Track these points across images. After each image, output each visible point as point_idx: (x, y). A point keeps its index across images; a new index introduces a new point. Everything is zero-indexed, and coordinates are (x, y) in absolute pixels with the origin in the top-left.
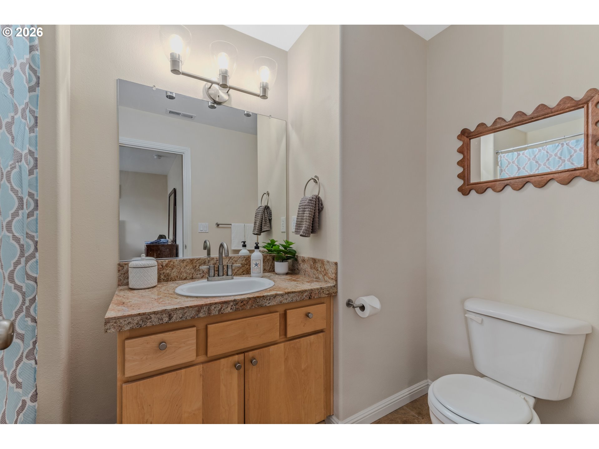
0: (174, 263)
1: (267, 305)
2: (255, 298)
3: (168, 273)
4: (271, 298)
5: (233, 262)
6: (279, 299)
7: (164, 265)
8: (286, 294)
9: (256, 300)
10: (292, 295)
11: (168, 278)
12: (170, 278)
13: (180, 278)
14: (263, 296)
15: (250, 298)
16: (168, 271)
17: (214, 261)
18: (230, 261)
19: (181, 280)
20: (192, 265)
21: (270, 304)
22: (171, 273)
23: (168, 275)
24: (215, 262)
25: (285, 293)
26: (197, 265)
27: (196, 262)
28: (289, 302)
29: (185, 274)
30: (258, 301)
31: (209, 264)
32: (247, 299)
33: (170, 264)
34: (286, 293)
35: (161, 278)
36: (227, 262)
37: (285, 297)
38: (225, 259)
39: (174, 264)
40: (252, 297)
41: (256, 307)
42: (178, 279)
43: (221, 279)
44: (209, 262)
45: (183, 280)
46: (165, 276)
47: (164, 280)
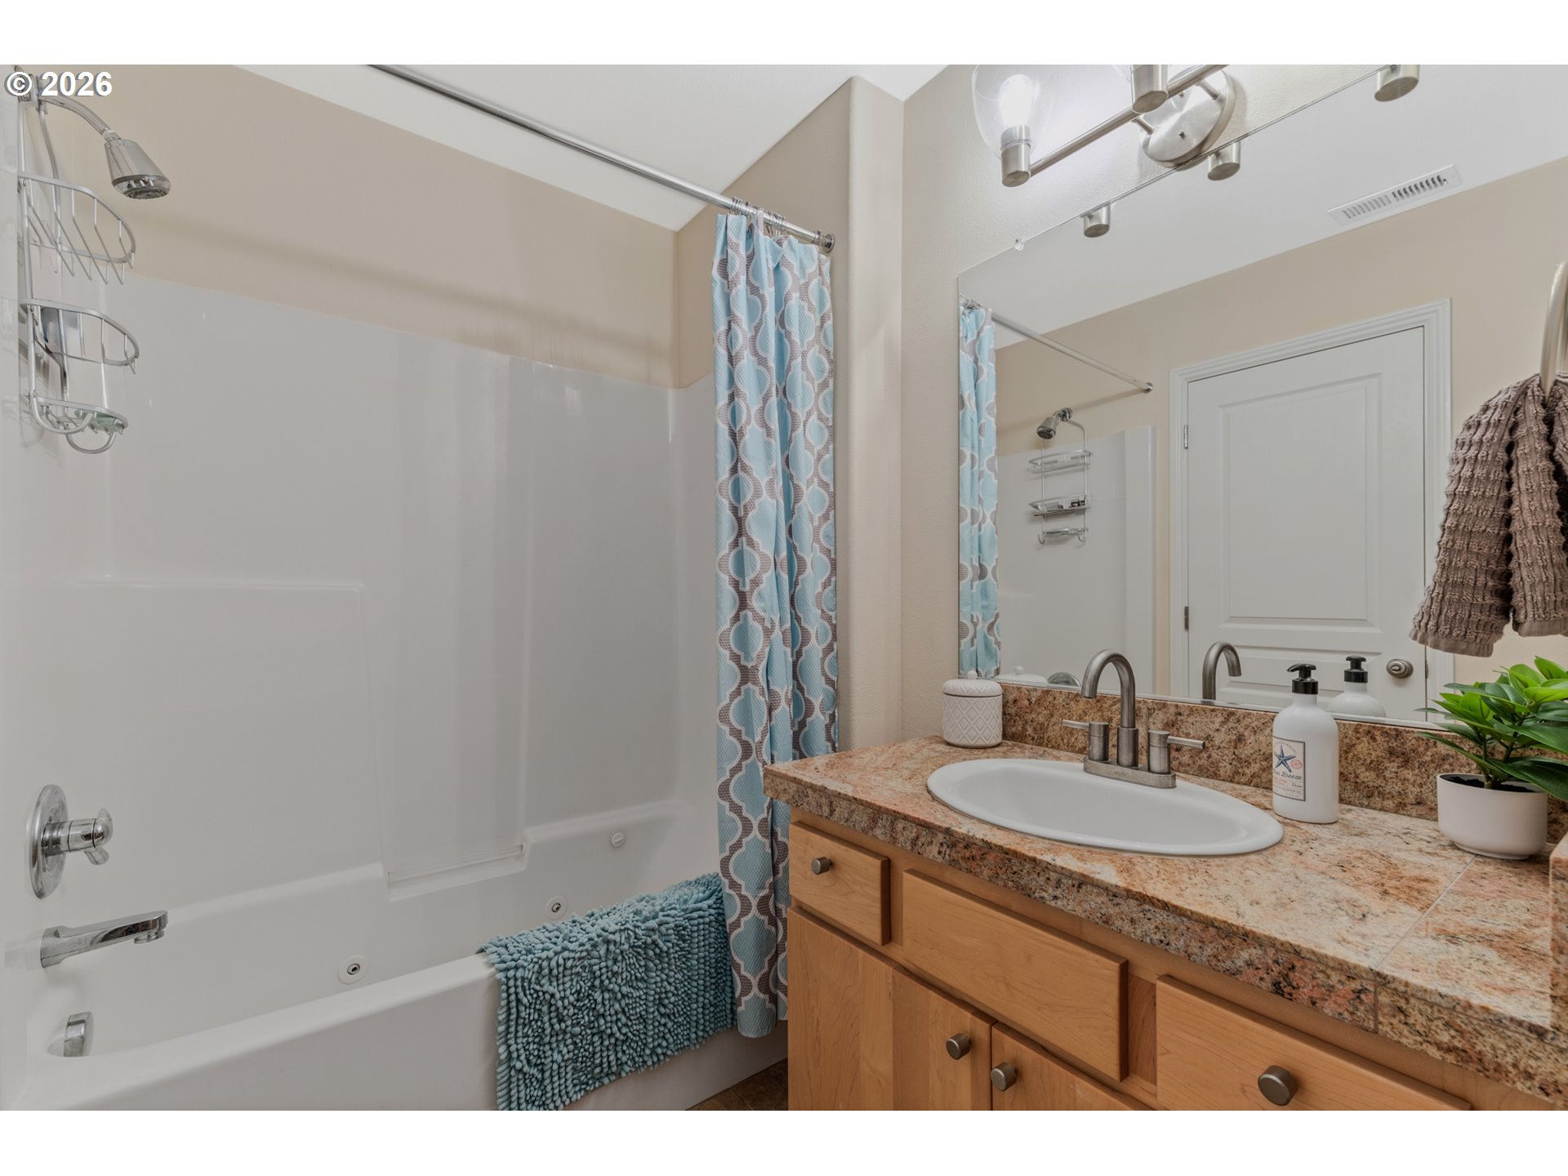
0: (1055, 698)
1: (1048, 902)
2: (1008, 855)
3: (1043, 724)
4: (1064, 881)
5: (1242, 730)
6: (1096, 902)
7: (1033, 700)
8: (1128, 897)
9: (1009, 860)
10: (1161, 916)
11: (1041, 738)
12: (1046, 737)
13: (1068, 743)
14: (1034, 860)
15: (989, 846)
16: (1041, 719)
17: (1166, 713)
18: (1231, 724)
19: (1072, 752)
20: (1100, 714)
21: (1059, 903)
22: (1048, 725)
23: (1042, 728)
24: (1172, 718)
25: (1128, 891)
26: (1113, 715)
27: (1112, 705)
28: (1148, 940)
29: (1083, 737)
30: (1015, 869)
31: (1151, 720)
32: (981, 844)
33: (1045, 700)
34: (1129, 894)
35: (1027, 733)
36: (1217, 726)
37: (1124, 908)
38: (1208, 713)
39: (1056, 702)
40: (995, 845)
41: (1009, 888)
42: (1064, 745)
43: (1116, 773)
44: (1150, 715)
45: (1077, 752)
46: (1035, 730)
47: (1033, 739)
